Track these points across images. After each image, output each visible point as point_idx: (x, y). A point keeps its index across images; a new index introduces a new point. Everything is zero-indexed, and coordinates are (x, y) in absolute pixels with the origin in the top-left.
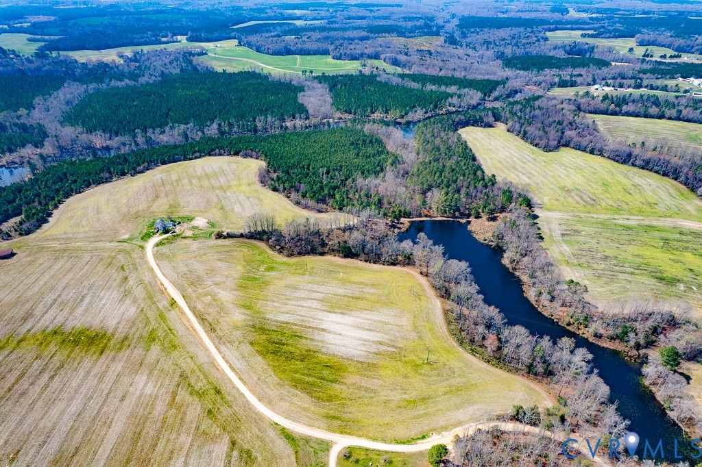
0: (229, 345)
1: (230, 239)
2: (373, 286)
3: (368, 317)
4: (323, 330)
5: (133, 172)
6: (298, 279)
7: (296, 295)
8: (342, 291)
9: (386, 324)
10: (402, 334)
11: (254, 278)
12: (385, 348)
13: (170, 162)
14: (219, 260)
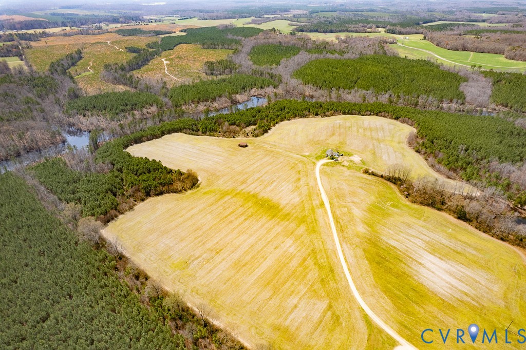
0: (349, 245)
1: (373, 176)
2: (476, 249)
3: (462, 270)
4: (420, 264)
5: (323, 114)
6: (414, 220)
7: (408, 231)
8: (446, 243)
9: (477, 282)
10: (489, 296)
11: (381, 208)
12: (469, 299)
13: (348, 113)
14: (360, 187)
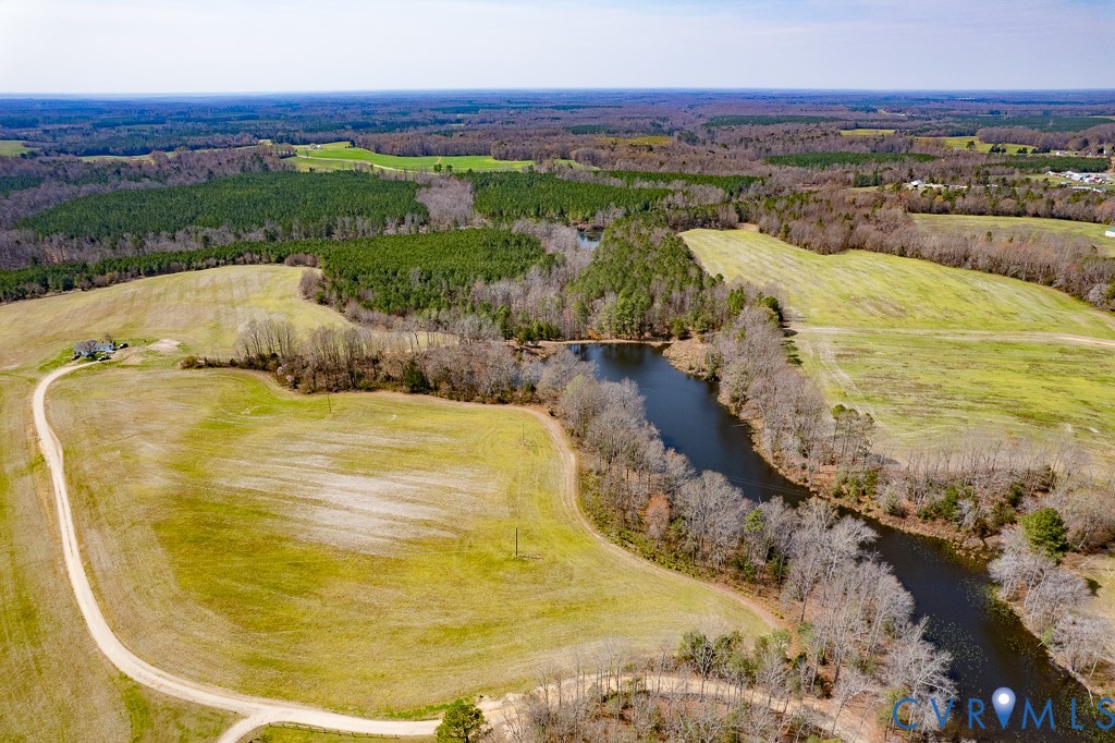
1: (210, 369)
2: (448, 433)
3: (418, 480)
4: (317, 502)
6: (307, 424)
7: (291, 448)
8: (384, 441)
9: (450, 490)
10: (478, 508)
11: (223, 424)
12: (433, 532)
14: (171, 399)
